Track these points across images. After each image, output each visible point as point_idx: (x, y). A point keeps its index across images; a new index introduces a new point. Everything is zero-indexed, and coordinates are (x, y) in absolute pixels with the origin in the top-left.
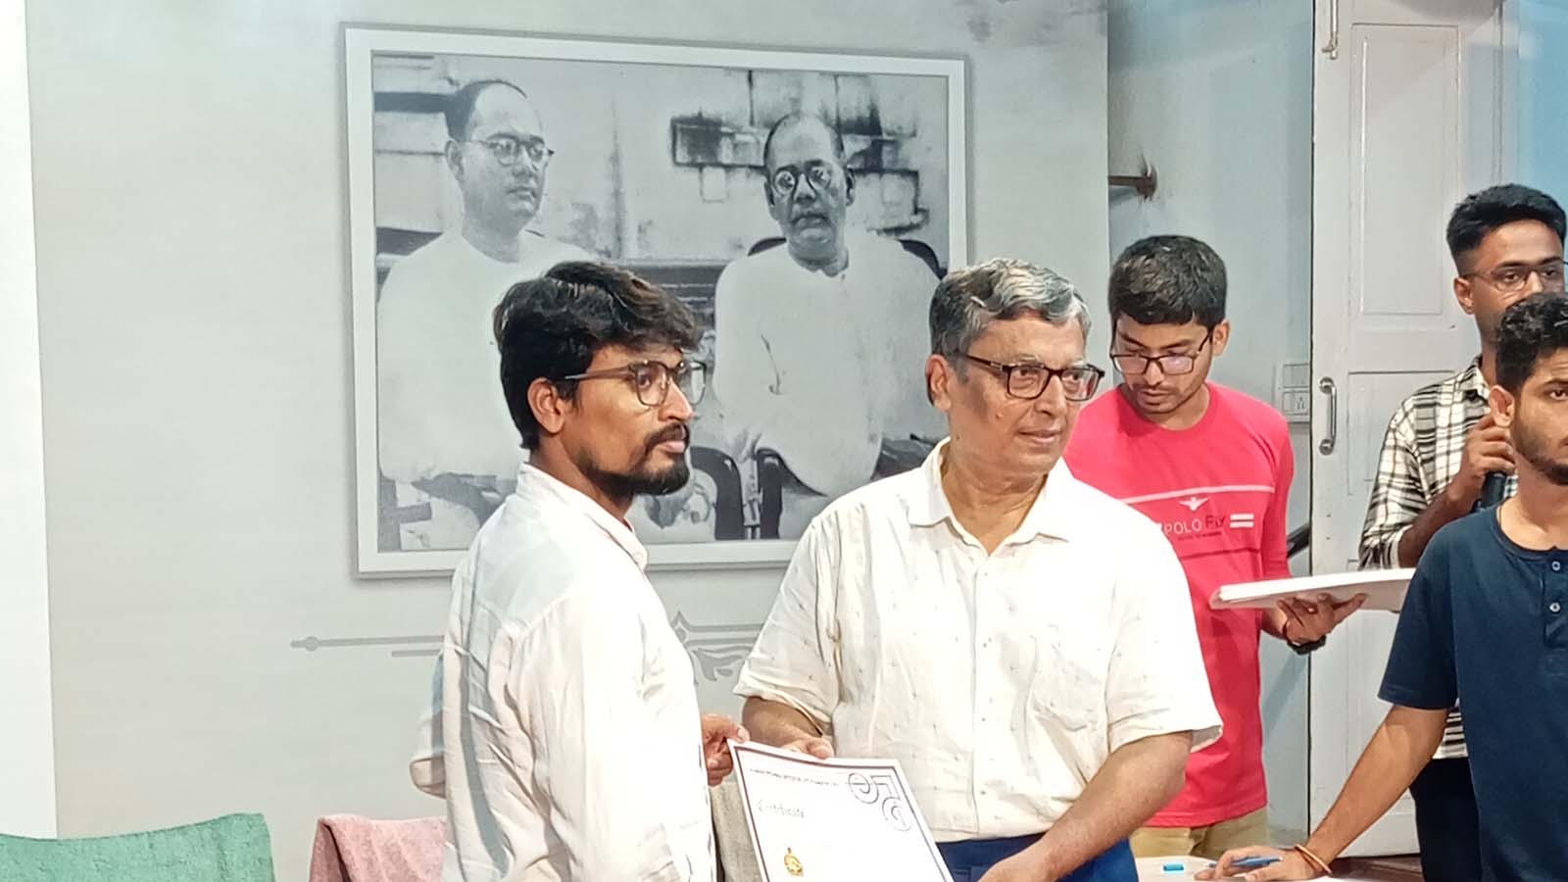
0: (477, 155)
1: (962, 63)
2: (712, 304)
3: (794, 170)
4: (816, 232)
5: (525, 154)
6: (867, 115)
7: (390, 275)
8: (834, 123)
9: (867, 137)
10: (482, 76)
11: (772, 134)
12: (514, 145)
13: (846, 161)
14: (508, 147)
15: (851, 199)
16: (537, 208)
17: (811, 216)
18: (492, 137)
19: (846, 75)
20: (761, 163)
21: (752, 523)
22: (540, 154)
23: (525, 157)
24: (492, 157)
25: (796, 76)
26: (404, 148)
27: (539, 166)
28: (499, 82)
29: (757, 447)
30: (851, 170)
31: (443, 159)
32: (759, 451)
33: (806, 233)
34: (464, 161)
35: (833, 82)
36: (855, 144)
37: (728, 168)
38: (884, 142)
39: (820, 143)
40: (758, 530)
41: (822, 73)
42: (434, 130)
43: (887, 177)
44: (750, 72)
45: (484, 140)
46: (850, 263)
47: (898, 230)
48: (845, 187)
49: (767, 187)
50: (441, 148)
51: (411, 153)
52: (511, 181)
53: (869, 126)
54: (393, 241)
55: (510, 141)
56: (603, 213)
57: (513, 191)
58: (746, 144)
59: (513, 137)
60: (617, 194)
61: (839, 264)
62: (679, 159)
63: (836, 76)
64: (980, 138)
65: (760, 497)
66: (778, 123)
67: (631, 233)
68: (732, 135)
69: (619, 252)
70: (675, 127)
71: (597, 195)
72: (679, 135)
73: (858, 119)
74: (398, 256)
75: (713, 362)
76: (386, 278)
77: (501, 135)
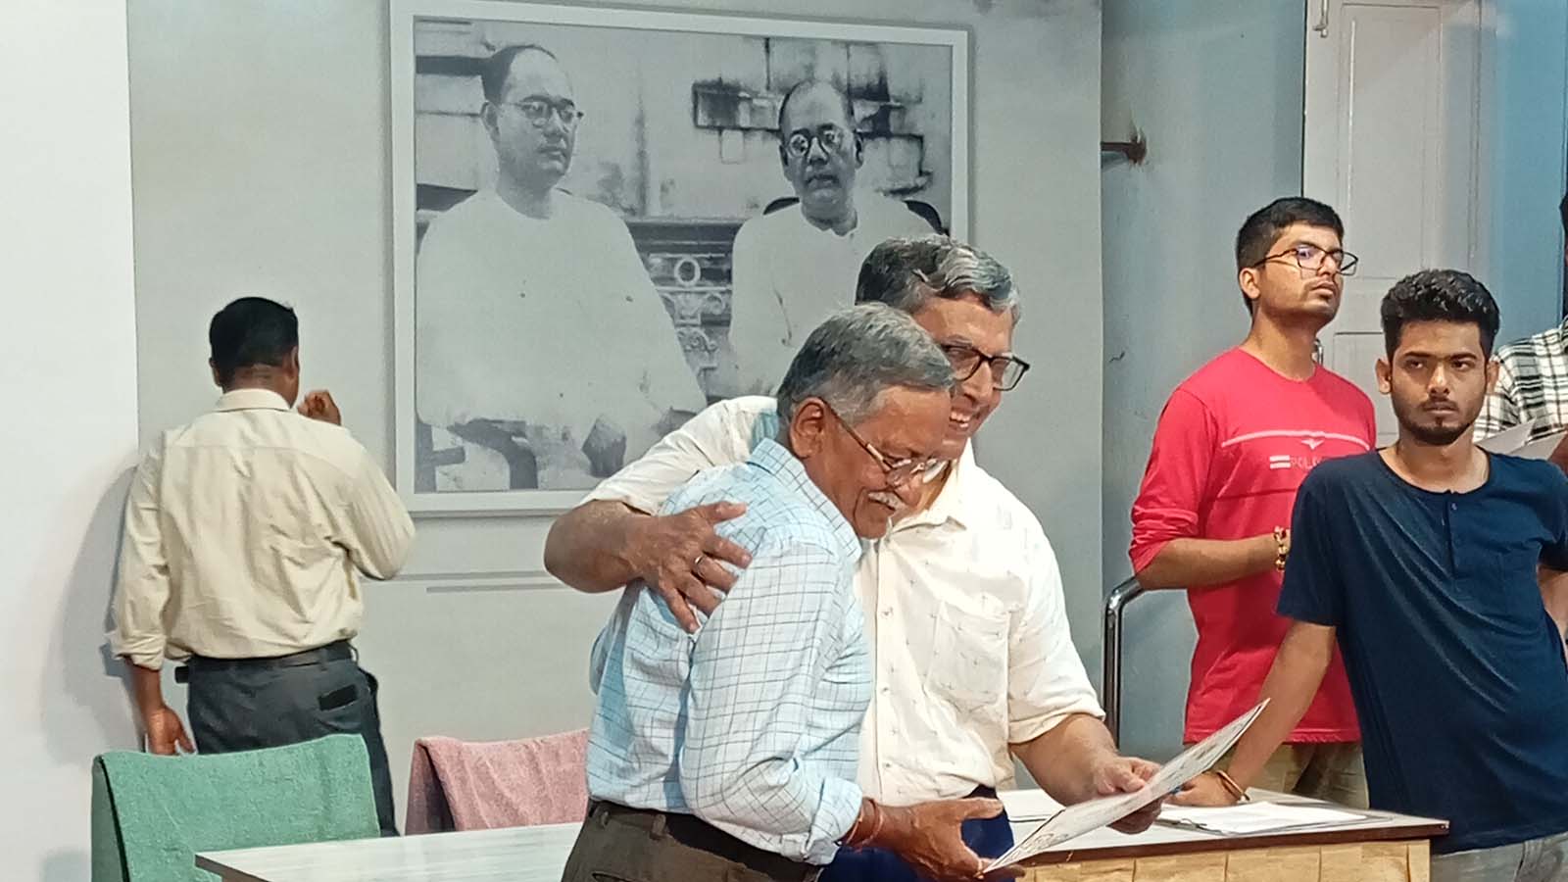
0: (511, 117)
1: (965, 33)
2: (729, 260)
3: (805, 132)
4: (826, 193)
5: (556, 115)
6: (877, 82)
7: (428, 231)
9: (875, 103)
11: (787, 99)
12: (545, 106)
13: (856, 125)
14: (540, 109)
15: (860, 162)
16: (566, 166)
17: (822, 177)
18: (525, 100)
19: (857, 43)
20: (777, 127)
22: (569, 117)
23: (556, 120)
24: (525, 118)
25: (810, 45)
26: (443, 109)
27: (569, 127)
28: (531, 47)
30: (860, 134)
31: (480, 120)
33: (817, 194)
34: (499, 122)
35: (844, 51)
36: (864, 110)
37: (746, 130)
38: (891, 108)
39: (832, 108)
41: (835, 42)
42: (470, 92)
43: (894, 141)
44: (767, 39)
45: (518, 102)
46: (859, 220)
47: (903, 192)
48: (855, 149)
49: (782, 149)
50: (478, 111)
51: (447, 114)
52: (543, 141)
53: (877, 92)
54: (433, 197)
55: (542, 103)
56: (628, 173)
57: (545, 151)
58: (762, 107)
59: (545, 100)
60: (642, 155)
61: (849, 223)
62: (701, 122)
63: (847, 44)
64: (981, 105)
66: (795, 87)
67: (654, 193)
68: (749, 100)
69: (643, 211)
70: (695, 94)
71: (624, 156)
72: (701, 99)
73: (868, 86)
74: (438, 213)
75: (730, 316)
76: (425, 232)
77: (534, 98)
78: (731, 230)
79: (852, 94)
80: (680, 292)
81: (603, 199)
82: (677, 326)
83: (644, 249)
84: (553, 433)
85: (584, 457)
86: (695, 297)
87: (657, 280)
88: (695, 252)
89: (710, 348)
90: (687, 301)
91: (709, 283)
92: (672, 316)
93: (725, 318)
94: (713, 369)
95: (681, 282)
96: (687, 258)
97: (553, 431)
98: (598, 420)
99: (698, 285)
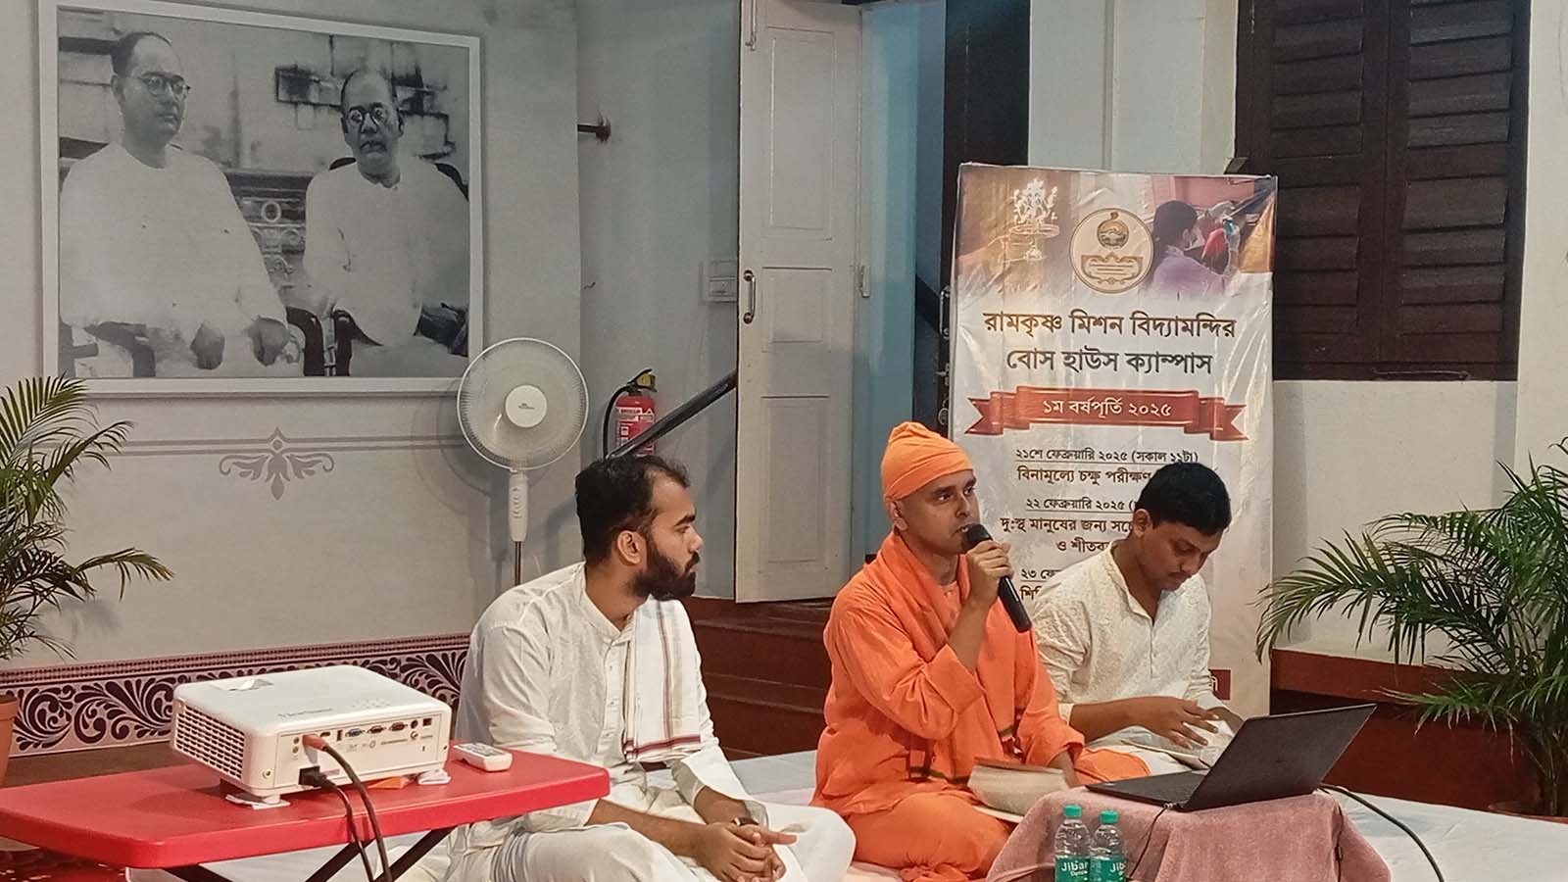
0: (135, 88)
1: (477, 40)
2: (304, 204)
3: (359, 108)
4: (377, 155)
5: (170, 88)
6: (412, 72)
7: (70, 173)
8: (390, 77)
9: (413, 89)
10: (138, 29)
11: (346, 83)
12: (161, 81)
13: (397, 104)
14: (158, 82)
15: (401, 132)
16: (178, 128)
17: (372, 144)
18: (146, 74)
19: (398, 42)
20: (339, 103)
21: (331, 364)
22: (182, 88)
23: (170, 92)
24: (146, 90)
25: (365, 43)
26: (81, 78)
27: (180, 97)
28: (151, 34)
29: (334, 310)
30: (401, 111)
31: (110, 89)
32: (336, 312)
33: (369, 156)
34: (125, 91)
35: (389, 47)
36: (404, 94)
37: (315, 105)
38: (424, 92)
39: (381, 92)
40: (334, 369)
41: (382, 40)
42: (102, 68)
43: (426, 117)
44: (331, 37)
45: (140, 76)
46: (401, 177)
47: (434, 157)
48: (398, 123)
49: (342, 120)
50: (109, 82)
51: (86, 84)
52: (159, 108)
53: (414, 80)
54: (72, 148)
55: (159, 78)
56: (225, 135)
57: (161, 115)
58: (328, 89)
59: (161, 76)
60: (236, 122)
61: (391, 180)
62: (280, 98)
63: (392, 43)
64: (491, 93)
65: (336, 346)
66: (352, 74)
67: (246, 150)
68: (318, 82)
69: (237, 164)
70: (277, 74)
71: (222, 121)
72: (281, 80)
73: (407, 76)
74: (75, 160)
75: (304, 246)
76: (66, 174)
77: (153, 74)
78: (305, 181)
79: (395, 81)
80: (266, 228)
81: (205, 154)
82: (264, 253)
83: (238, 194)
84: (167, 333)
85: (191, 352)
86: (278, 232)
87: (246, 218)
88: (278, 197)
89: (289, 271)
90: (271, 234)
91: (289, 221)
92: (260, 246)
93: (299, 249)
94: (290, 287)
95: (268, 220)
96: (271, 201)
97: (168, 333)
98: (202, 325)
99: (280, 223)
